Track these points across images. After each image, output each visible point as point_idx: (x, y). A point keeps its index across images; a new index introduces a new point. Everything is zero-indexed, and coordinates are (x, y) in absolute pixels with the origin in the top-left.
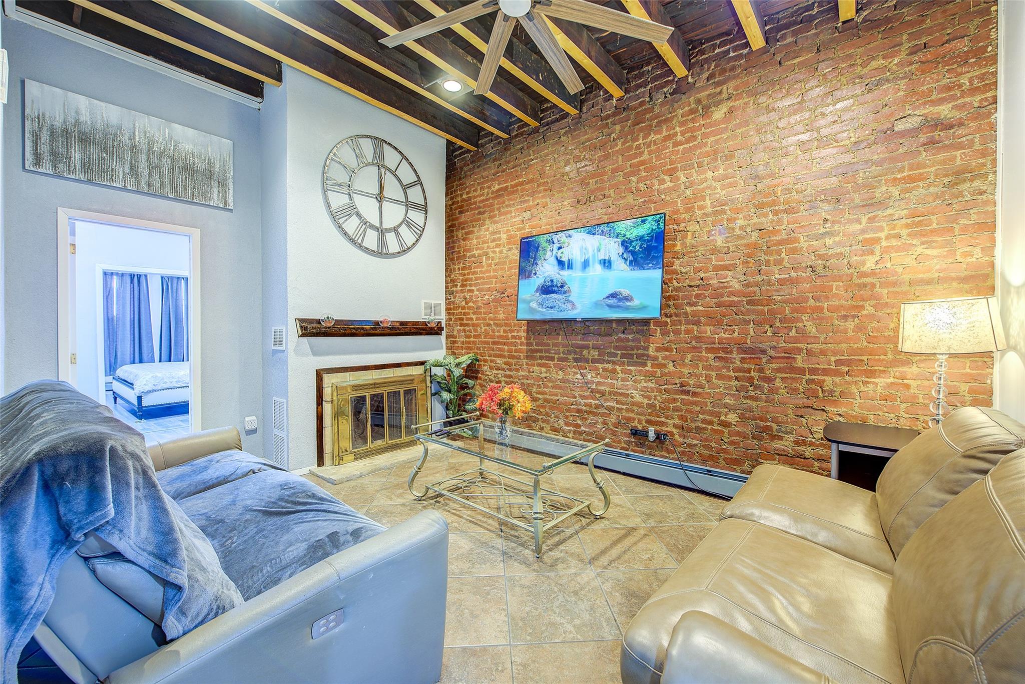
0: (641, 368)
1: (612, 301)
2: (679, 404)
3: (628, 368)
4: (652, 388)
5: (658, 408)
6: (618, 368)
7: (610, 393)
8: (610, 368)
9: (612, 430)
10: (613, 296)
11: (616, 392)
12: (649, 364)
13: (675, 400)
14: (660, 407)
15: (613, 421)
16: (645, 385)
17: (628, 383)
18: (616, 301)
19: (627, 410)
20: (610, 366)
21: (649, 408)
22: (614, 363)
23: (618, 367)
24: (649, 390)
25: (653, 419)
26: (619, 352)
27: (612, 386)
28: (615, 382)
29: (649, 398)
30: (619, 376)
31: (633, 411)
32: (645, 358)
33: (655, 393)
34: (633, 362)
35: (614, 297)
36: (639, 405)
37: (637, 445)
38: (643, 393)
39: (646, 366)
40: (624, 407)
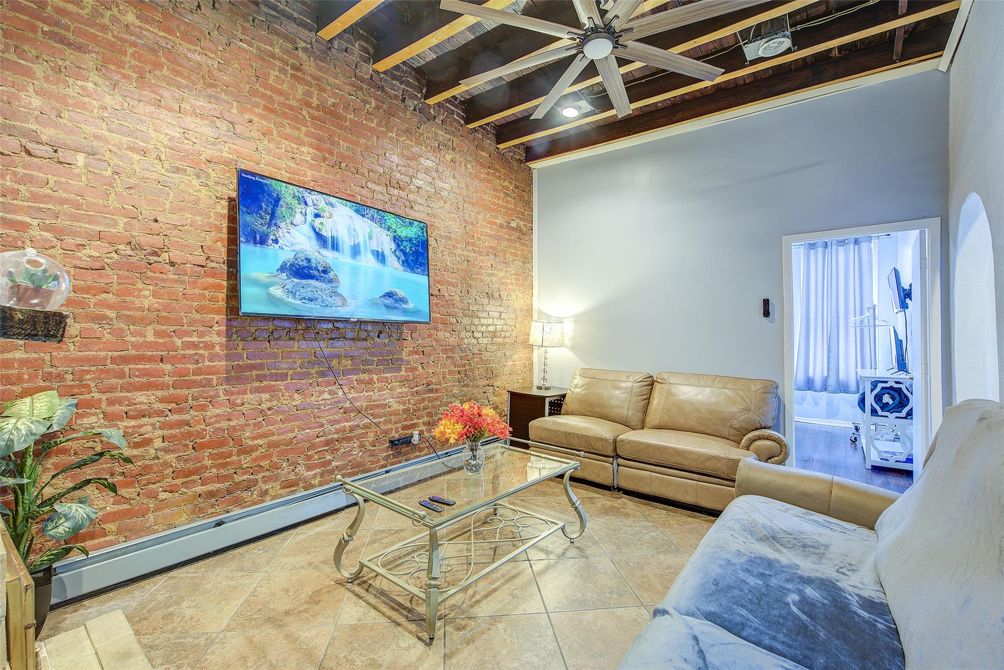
0: (397, 374)
1: (389, 301)
2: (427, 402)
3: (385, 376)
4: (406, 393)
5: (412, 411)
6: (375, 377)
7: (367, 408)
8: (366, 379)
9: (370, 450)
10: (390, 295)
11: (374, 406)
12: (403, 369)
13: (424, 399)
14: (413, 409)
15: (371, 439)
16: (400, 390)
17: (384, 392)
18: (393, 301)
19: (385, 422)
20: (365, 376)
21: (405, 414)
22: (370, 372)
23: (374, 375)
24: (404, 395)
25: (408, 423)
26: (376, 359)
27: (369, 398)
28: (372, 393)
29: (404, 403)
30: (375, 386)
31: (390, 421)
32: (400, 363)
33: (409, 397)
34: (389, 368)
35: (390, 297)
36: (396, 413)
37: (395, 457)
38: (399, 399)
39: (401, 371)
40: (382, 420)
